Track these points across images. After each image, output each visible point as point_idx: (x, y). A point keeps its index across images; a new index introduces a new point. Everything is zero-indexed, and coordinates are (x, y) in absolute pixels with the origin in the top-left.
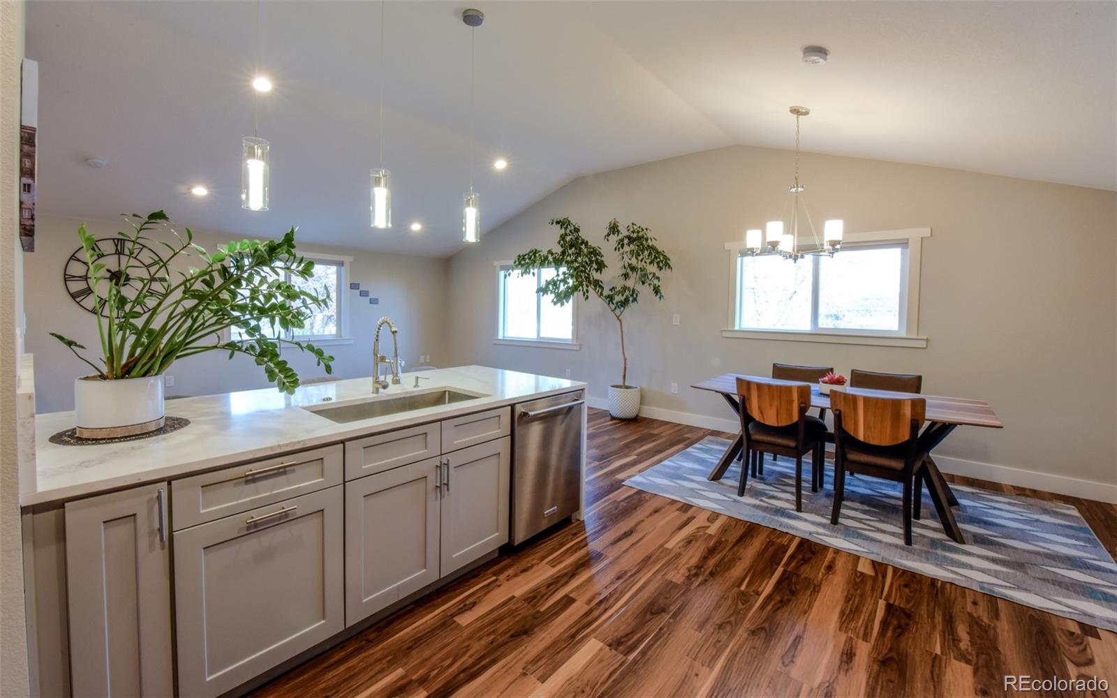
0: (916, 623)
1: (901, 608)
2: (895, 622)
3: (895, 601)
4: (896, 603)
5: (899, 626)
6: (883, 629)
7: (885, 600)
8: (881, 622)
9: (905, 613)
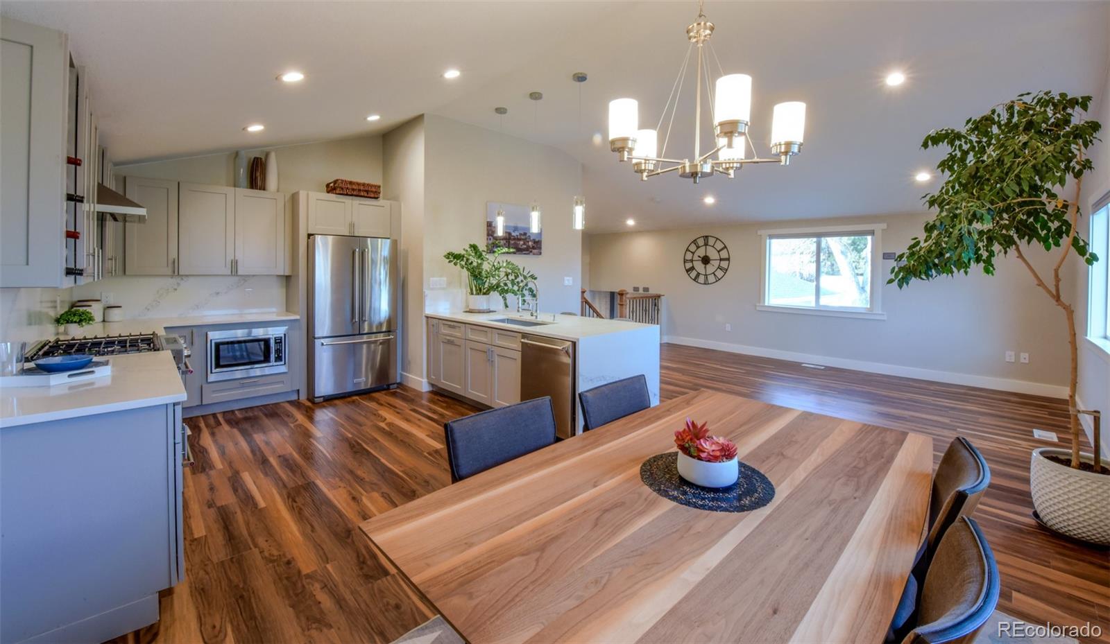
0: (359, 576)
1: (379, 579)
2: (369, 562)
3: (387, 579)
4: (384, 579)
5: (364, 562)
6: (370, 551)
7: (394, 575)
8: (376, 555)
9: (371, 577)
